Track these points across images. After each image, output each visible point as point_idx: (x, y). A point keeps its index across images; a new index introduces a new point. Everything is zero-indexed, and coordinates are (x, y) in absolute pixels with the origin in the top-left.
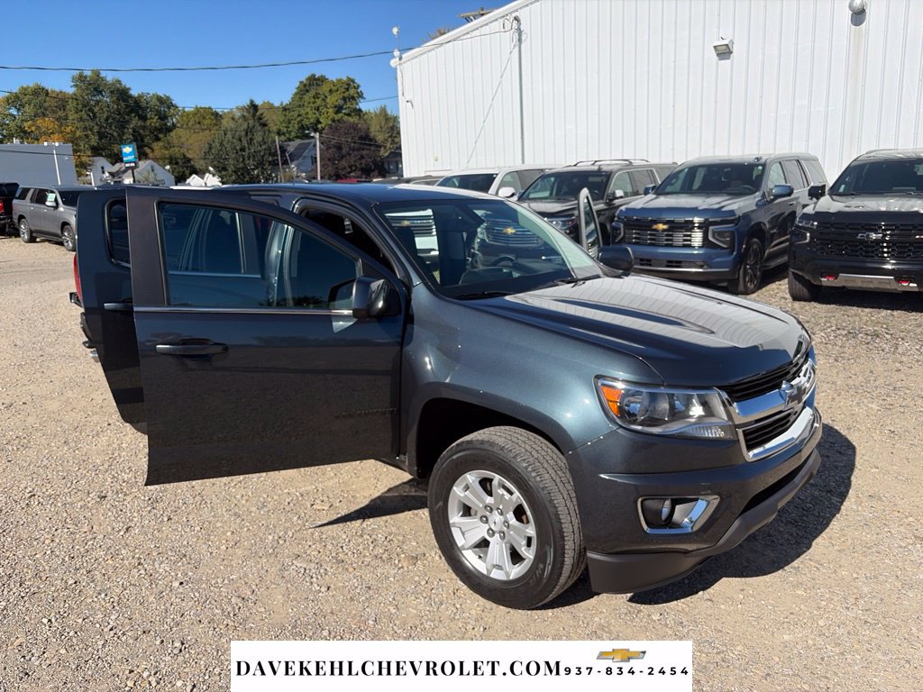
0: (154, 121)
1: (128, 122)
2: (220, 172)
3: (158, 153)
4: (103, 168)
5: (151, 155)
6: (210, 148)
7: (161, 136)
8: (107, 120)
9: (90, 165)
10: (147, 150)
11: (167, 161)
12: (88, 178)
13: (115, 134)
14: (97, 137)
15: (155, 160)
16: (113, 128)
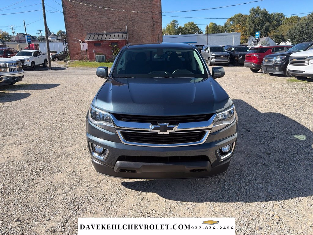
0: (275, 23)
1: (265, 24)
2: (292, 40)
3: (272, 34)
4: (252, 40)
5: (269, 35)
6: (290, 31)
7: (276, 28)
8: (257, 24)
9: (248, 39)
10: (268, 33)
11: (274, 37)
12: (247, 43)
13: (259, 28)
14: (253, 30)
15: (271, 37)
16: (259, 26)
